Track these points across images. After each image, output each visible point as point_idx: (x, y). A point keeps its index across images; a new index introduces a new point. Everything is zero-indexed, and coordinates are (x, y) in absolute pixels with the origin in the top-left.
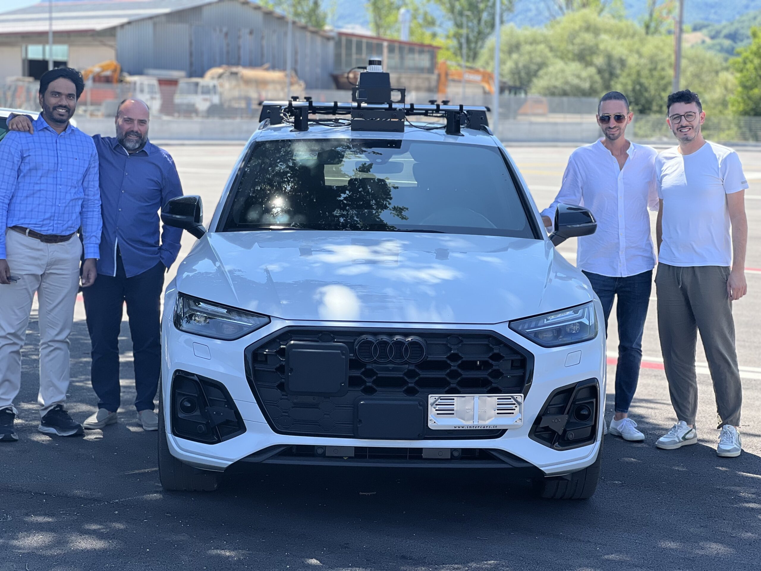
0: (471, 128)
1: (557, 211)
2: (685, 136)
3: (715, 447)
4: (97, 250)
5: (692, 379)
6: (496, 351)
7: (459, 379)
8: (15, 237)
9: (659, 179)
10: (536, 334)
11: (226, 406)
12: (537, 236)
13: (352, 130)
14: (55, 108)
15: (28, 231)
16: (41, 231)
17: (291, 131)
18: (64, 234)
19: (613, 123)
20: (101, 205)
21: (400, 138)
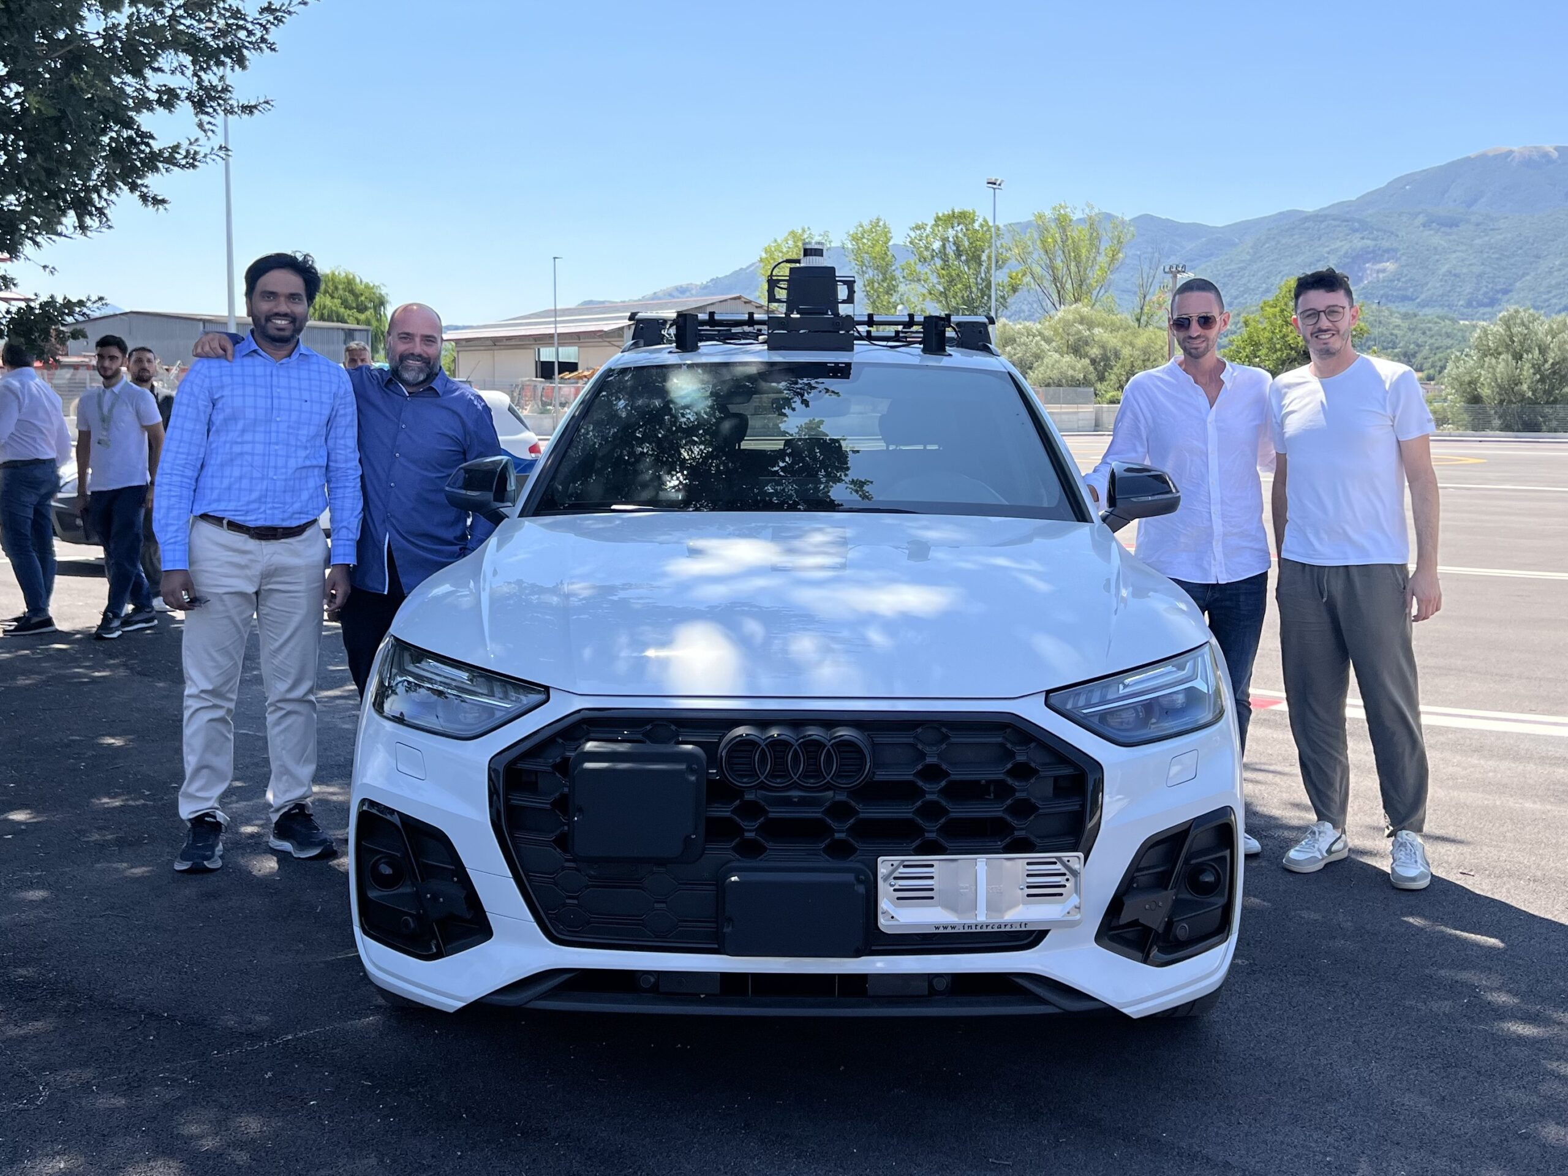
0: (962, 347)
1: (1113, 475)
2: (1324, 346)
3: (1385, 866)
4: (353, 551)
5: (1340, 751)
6: (1021, 758)
7: (943, 820)
8: (207, 530)
9: (1279, 421)
10: (1103, 716)
11: (455, 879)
12: (1081, 515)
13: (770, 349)
14: (268, 319)
15: (225, 522)
16: (245, 521)
17: (670, 352)
18: (286, 524)
19: (1195, 330)
20: (362, 477)
21: (847, 360)
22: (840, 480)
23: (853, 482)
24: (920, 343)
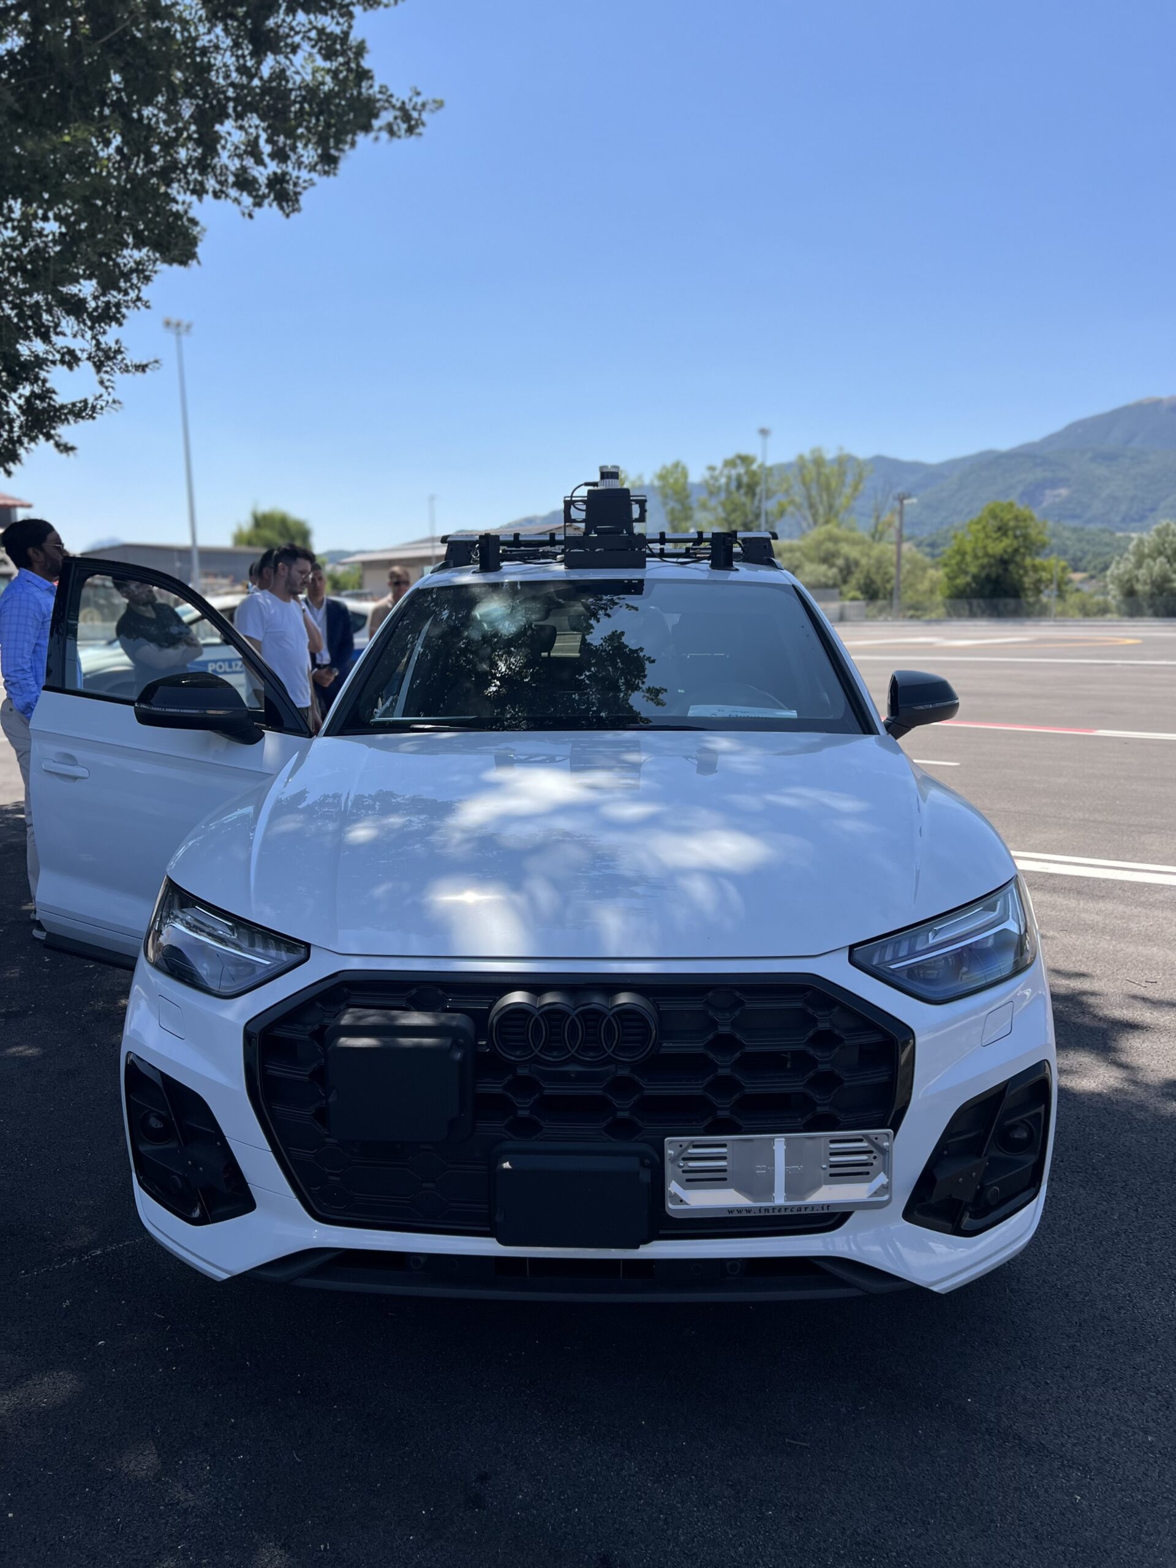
1: (895, 683)
6: (823, 1026)
7: (737, 1097)
10: (911, 971)
11: (219, 1143)
12: (867, 727)
13: (567, 567)
17: (474, 572)
21: (639, 577)
22: (636, 688)
23: (649, 690)
24: (708, 559)
